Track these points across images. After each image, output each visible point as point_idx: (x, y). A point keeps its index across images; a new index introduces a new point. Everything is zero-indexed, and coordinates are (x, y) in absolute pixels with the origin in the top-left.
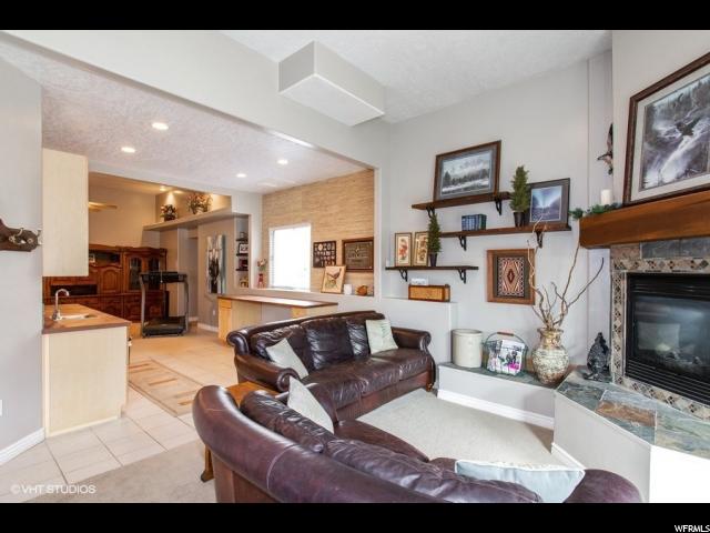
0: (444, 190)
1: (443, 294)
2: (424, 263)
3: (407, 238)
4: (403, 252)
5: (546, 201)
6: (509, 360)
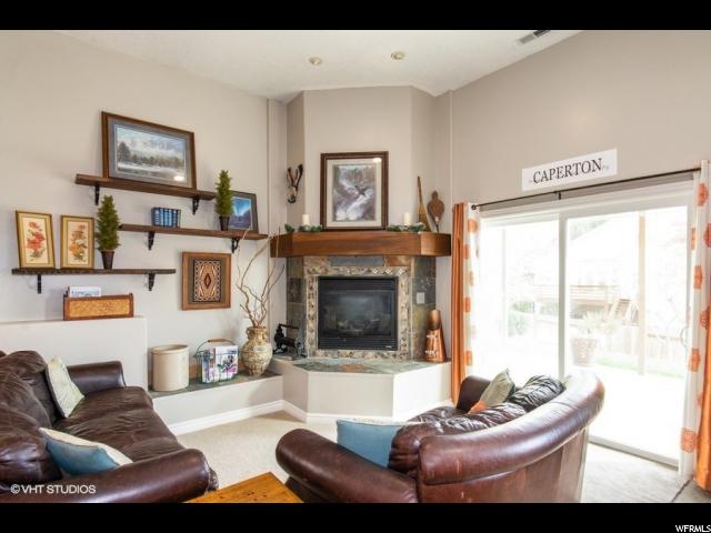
0: (121, 165)
2: (84, 263)
3: (41, 223)
4: (34, 244)
5: (240, 211)
6: (227, 366)
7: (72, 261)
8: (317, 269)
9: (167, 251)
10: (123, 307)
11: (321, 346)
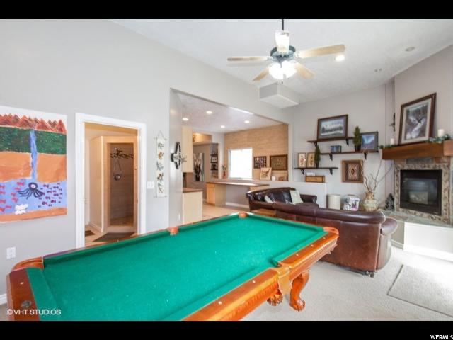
0: (322, 134)
1: (322, 179)
2: (313, 166)
3: (304, 155)
4: (302, 161)
5: (368, 141)
6: (354, 206)
7: (310, 166)
8: (400, 166)
9: (337, 161)
10: (320, 179)
11: (401, 206)
